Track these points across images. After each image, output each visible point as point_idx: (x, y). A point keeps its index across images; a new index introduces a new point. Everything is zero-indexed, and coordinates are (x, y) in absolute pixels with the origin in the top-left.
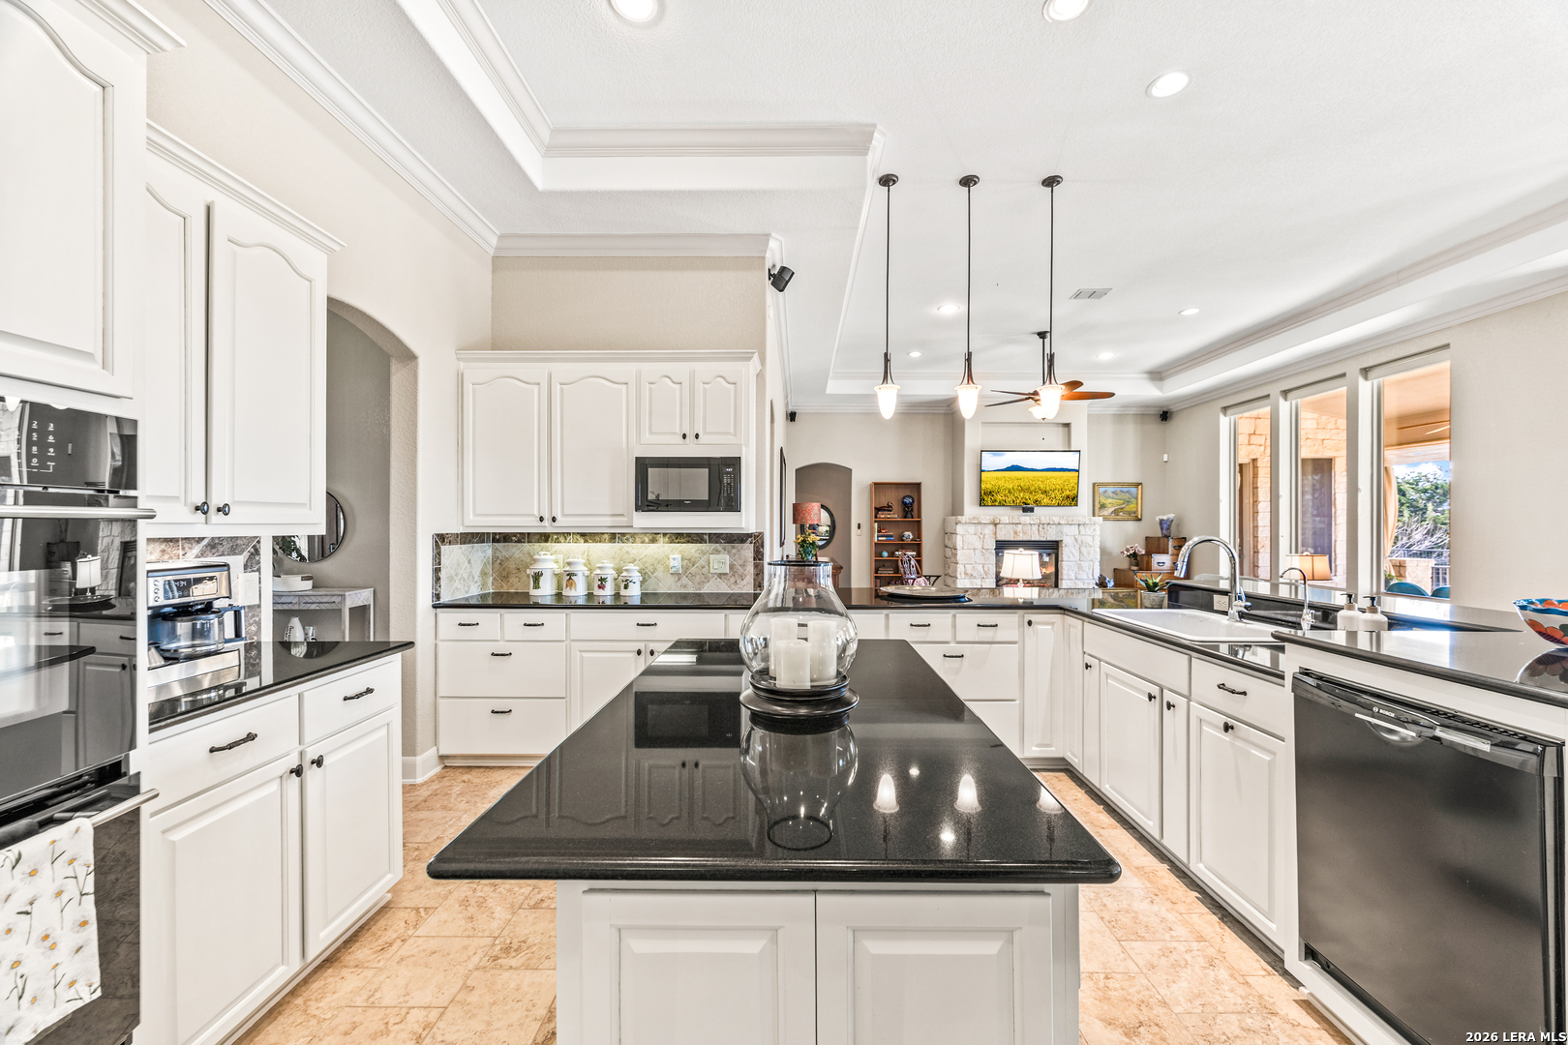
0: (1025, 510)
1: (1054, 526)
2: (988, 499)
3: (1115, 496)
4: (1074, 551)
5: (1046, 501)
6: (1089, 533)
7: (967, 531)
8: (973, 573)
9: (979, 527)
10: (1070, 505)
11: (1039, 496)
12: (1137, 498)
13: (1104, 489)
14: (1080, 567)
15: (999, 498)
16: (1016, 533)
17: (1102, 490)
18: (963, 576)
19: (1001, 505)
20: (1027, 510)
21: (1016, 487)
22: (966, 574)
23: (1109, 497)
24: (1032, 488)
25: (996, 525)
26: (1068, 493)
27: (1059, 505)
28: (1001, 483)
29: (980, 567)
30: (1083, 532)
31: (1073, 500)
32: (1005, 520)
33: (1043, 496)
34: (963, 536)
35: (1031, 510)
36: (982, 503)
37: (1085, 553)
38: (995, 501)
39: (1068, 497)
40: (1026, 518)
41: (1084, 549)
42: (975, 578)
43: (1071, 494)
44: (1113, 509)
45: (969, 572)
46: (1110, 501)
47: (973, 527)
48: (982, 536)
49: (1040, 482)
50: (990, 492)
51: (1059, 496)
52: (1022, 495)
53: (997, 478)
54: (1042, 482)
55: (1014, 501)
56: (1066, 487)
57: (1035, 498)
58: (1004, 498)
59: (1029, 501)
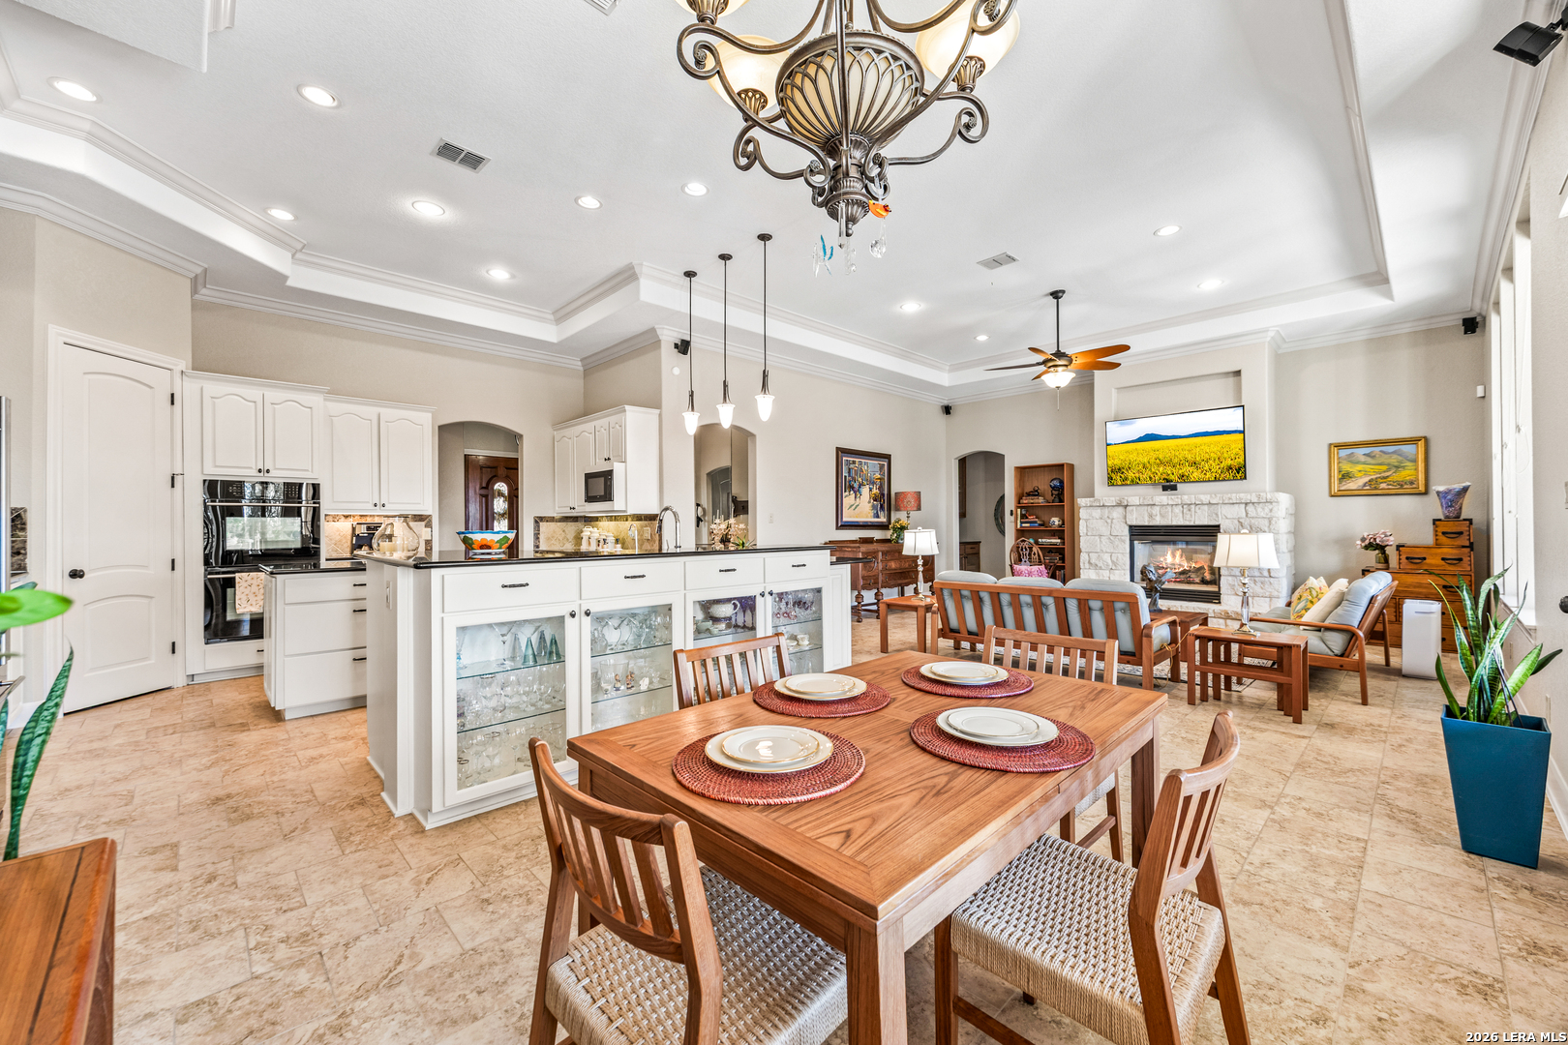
0: (1165, 488)
1: (1206, 507)
2: (1117, 478)
3: (1369, 460)
5: (1196, 475)
6: (1262, 514)
7: (1091, 515)
8: (1097, 563)
9: (1106, 510)
10: (1235, 479)
11: (1186, 470)
12: (1415, 461)
13: (1349, 451)
15: (1131, 475)
17: (1344, 453)
18: (1087, 566)
19: (1135, 483)
20: (1169, 486)
21: (1152, 461)
22: (1089, 562)
23: (1358, 463)
24: (1176, 460)
25: (1126, 507)
26: (1230, 462)
27: (1216, 480)
28: (1133, 457)
29: (1107, 557)
30: (1252, 513)
31: (1239, 472)
32: (1135, 500)
33: (1191, 469)
34: (1086, 520)
35: (1174, 488)
36: (1111, 483)
38: (1126, 479)
39: (1230, 468)
40: (1164, 498)
42: (1101, 568)
43: (1235, 463)
44: (1367, 479)
45: (1093, 561)
46: (1360, 467)
47: (1099, 510)
48: (1109, 521)
49: (1186, 452)
50: (1119, 469)
51: (1215, 468)
52: (1161, 469)
53: (1127, 452)
54: (1189, 451)
55: (1150, 478)
56: (1225, 455)
57: (1180, 472)
58: (1137, 475)
59: (1172, 477)
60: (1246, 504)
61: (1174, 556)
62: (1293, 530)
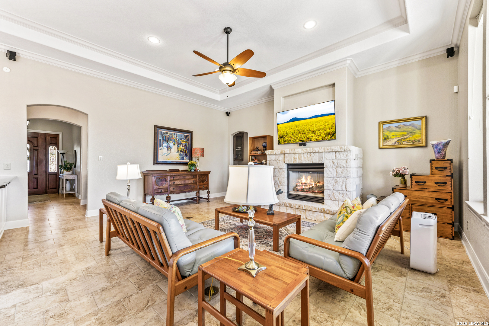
0: (301, 145)
1: (317, 154)
2: (282, 140)
3: (398, 129)
4: (331, 170)
5: (314, 138)
6: (343, 158)
7: (271, 159)
9: (277, 156)
10: (331, 139)
11: (310, 135)
12: (420, 129)
13: (388, 125)
14: (336, 182)
15: (287, 139)
16: (294, 159)
17: (385, 126)
19: (289, 143)
20: (303, 144)
21: (296, 131)
23: (392, 131)
24: (305, 131)
25: (285, 154)
26: (329, 131)
27: (323, 140)
28: (288, 130)
30: (338, 157)
31: (332, 136)
32: (288, 151)
33: (312, 135)
34: (269, 161)
35: (305, 145)
36: (279, 142)
37: (340, 172)
38: (285, 141)
39: (329, 133)
40: (300, 149)
41: (339, 170)
43: (331, 131)
44: (396, 140)
46: (393, 133)
47: (274, 156)
48: (278, 161)
49: (310, 126)
50: (283, 136)
51: (323, 134)
52: (299, 135)
53: (285, 127)
54: (311, 125)
55: (295, 140)
56: (327, 127)
57: (307, 136)
58: (290, 139)
59: (304, 139)
60: (336, 152)
61: (306, 179)
62: (361, 166)
